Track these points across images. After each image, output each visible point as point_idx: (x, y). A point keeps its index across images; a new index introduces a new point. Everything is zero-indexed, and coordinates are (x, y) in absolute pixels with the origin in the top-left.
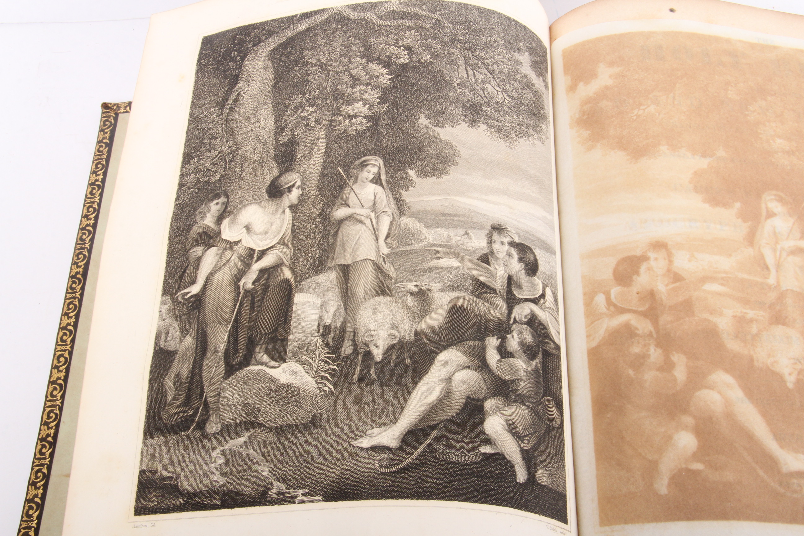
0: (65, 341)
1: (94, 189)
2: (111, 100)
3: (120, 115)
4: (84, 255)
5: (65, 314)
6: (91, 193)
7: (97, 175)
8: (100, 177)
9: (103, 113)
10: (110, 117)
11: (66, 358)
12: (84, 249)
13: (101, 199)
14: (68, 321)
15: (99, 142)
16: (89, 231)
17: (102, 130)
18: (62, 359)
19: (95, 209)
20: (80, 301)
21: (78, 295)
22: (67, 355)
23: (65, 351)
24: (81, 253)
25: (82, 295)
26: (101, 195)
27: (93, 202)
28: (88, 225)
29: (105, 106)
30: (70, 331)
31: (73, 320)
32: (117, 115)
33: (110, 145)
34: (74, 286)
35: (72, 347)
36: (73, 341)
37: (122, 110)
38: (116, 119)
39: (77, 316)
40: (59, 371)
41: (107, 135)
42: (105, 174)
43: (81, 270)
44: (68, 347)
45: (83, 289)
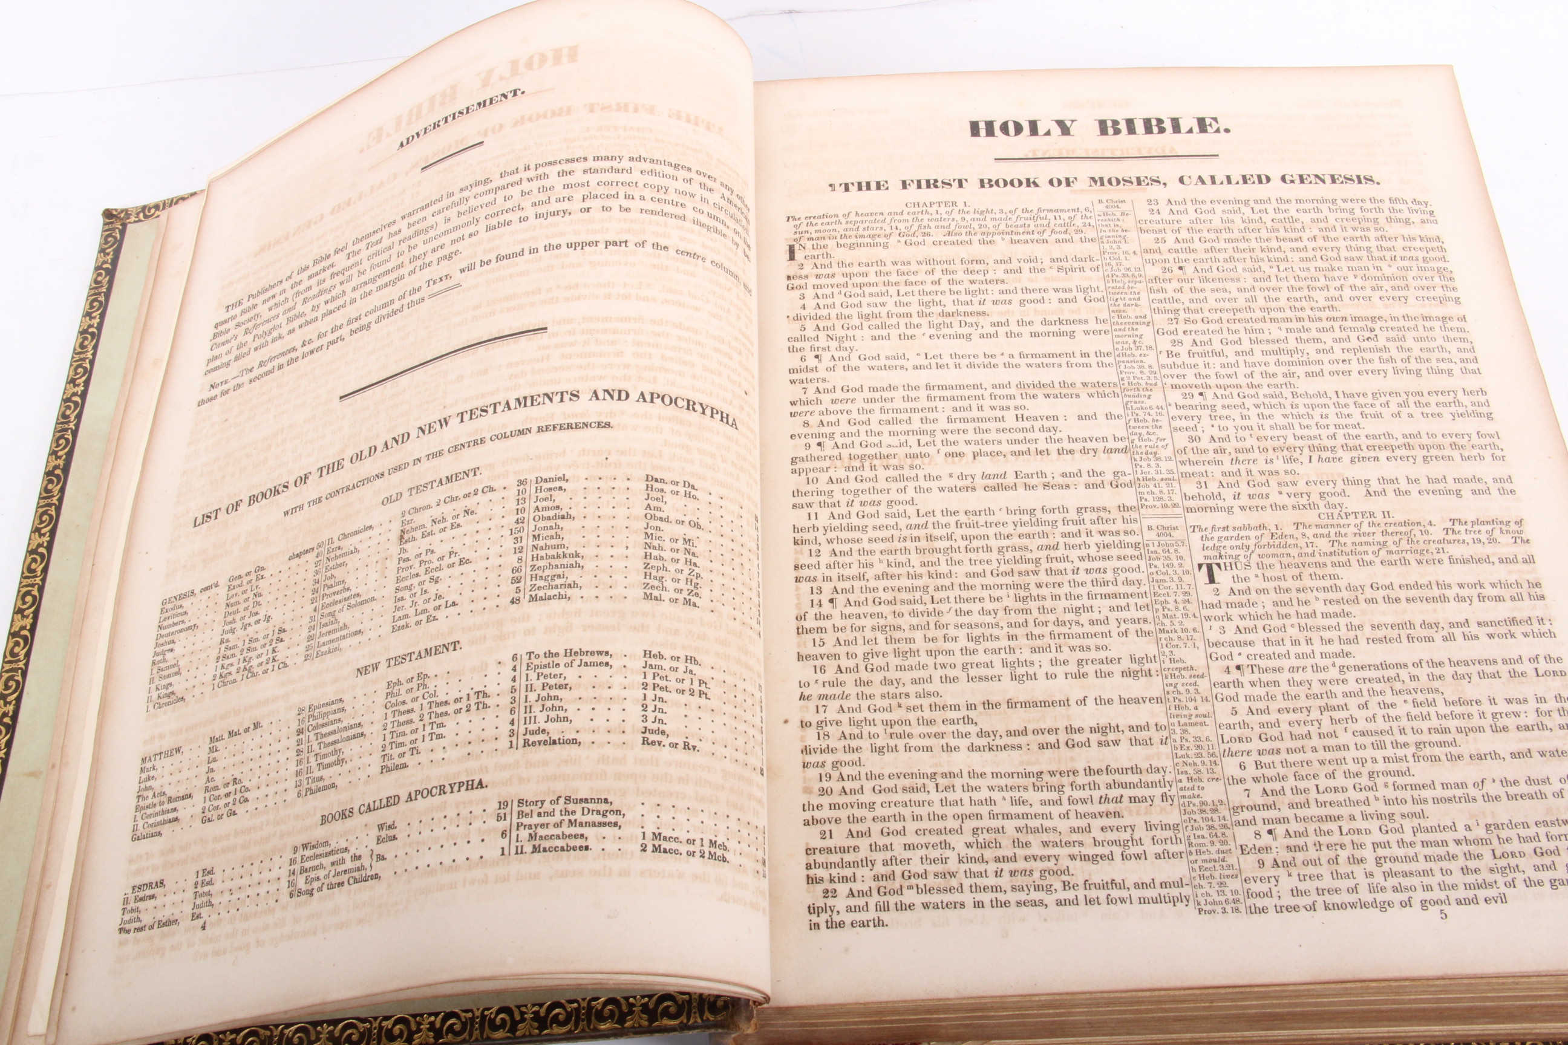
0: (34, 571)
1: (86, 339)
2: (117, 204)
3: (129, 226)
4: (67, 440)
5: (36, 530)
6: (82, 346)
7: (91, 318)
8: (96, 322)
9: (105, 224)
10: (114, 229)
11: (34, 597)
12: (66, 430)
13: (94, 355)
14: (40, 541)
15: (97, 268)
16: (76, 403)
17: (102, 251)
18: (29, 599)
19: (85, 369)
20: (58, 509)
21: (55, 500)
22: (35, 592)
23: (33, 585)
24: (62, 437)
25: (61, 500)
26: (95, 348)
27: (84, 359)
28: (74, 394)
29: (108, 214)
30: (42, 556)
31: (47, 538)
32: (124, 225)
33: (111, 273)
34: (50, 487)
35: (44, 580)
36: (45, 570)
37: (133, 219)
38: (123, 232)
39: (53, 533)
40: (23, 616)
41: (109, 258)
42: (102, 316)
43: (61, 462)
44: (38, 580)
45: (62, 491)
